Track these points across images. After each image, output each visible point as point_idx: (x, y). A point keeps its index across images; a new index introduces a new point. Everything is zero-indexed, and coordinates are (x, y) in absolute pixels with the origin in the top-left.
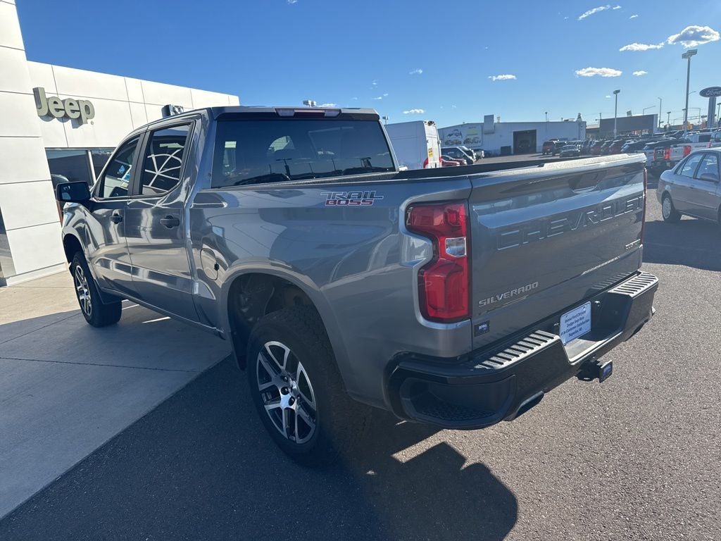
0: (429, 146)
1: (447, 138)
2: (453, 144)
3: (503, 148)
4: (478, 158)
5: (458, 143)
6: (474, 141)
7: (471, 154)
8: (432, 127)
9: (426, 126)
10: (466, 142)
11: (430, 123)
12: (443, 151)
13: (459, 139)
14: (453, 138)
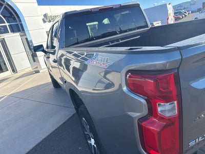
0: (169, 12)
1: (177, 9)
2: (179, 10)
3: (198, 9)
4: (189, 14)
5: (181, 9)
6: (187, 8)
7: (186, 13)
8: (170, 5)
9: (168, 5)
10: (184, 9)
11: (169, 4)
12: (175, 13)
13: (181, 8)
14: (179, 8)
